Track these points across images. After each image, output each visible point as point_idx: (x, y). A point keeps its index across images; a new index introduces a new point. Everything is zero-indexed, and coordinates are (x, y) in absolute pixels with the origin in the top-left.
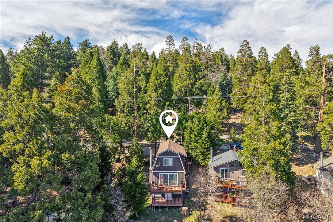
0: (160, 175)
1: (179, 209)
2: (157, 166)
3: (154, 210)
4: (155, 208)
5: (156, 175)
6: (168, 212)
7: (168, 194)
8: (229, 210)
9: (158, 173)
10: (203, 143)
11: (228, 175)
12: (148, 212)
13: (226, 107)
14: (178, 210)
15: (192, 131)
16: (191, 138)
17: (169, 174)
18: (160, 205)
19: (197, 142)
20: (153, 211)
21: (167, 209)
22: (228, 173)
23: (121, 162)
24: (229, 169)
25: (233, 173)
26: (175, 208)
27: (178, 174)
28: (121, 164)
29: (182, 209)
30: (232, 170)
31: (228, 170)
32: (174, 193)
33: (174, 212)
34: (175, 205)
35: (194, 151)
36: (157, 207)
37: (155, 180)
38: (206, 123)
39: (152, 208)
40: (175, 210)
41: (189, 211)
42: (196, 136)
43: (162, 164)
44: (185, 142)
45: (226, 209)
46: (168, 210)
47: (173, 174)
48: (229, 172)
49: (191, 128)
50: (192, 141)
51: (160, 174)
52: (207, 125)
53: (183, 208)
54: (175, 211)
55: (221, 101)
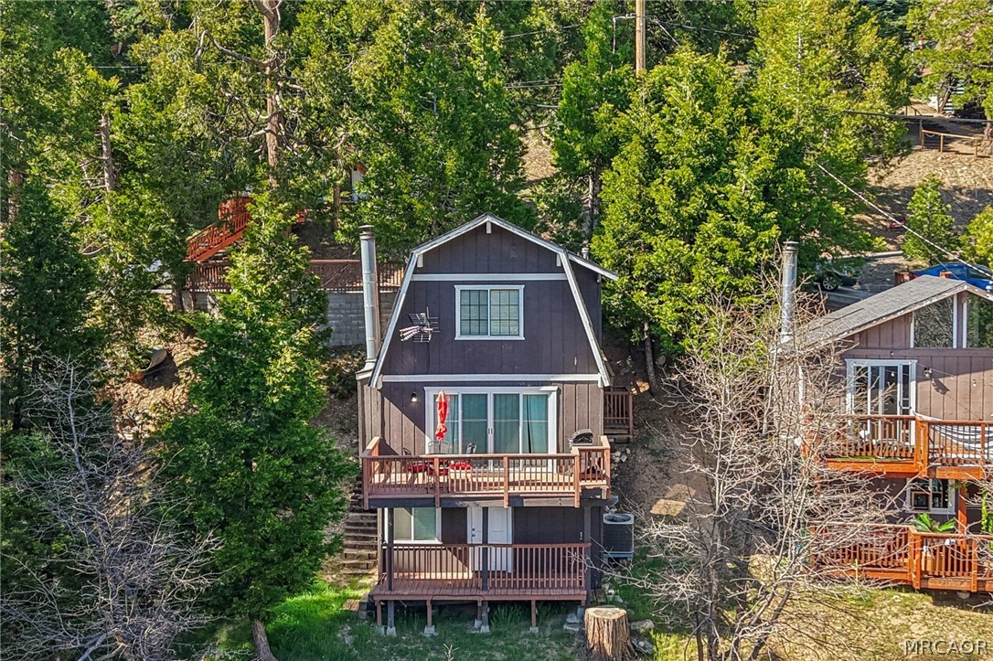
0: (429, 403)
1: (564, 622)
2: (409, 333)
3: (392, 631)
4: (396, 618)
5: (405, 398)
6: (489, 643)
7: (485, 510)
8: (914, 628)
9: (418, 389)
10: (728, 233)
11: (906, 403)
12: (348, 640)
13: (887, 62)
14: (553, 628)
15: (654, 162)
16: (652, 204)
17: (490, 392)
18: (427, 595)
19: (689, 228)
20: (378, 636)
21: (477, 623)
22: (906, 393)
23: (178, 381)
24: (912, 364)
25: (944, 390)
26: (534, 611)
27: (559, 392)
28: (178, 393)
29: (582, 624)
30: (935, 372)
31: (906, 368)
32: (526, 503)
33: (526, 642)
34: (534, 595)
35: (671, 294)
36: (411, 612)
37: (395, 436)
38: (753, 120)
39: (372, 617)
40: (534, 629)
41: (634, 633)
42: (682, 195)
43: (444, 322)
44: (609, 235)
45: (895, 622)
46: (485, 629)
47: (523, 391)
48: (913, 385)
49: (649, 142)
50: (652, 226)
51: (430, 392)
52: (762, 133)
53: (591, 611)
54: (533, 635)
55: (852, 28)
